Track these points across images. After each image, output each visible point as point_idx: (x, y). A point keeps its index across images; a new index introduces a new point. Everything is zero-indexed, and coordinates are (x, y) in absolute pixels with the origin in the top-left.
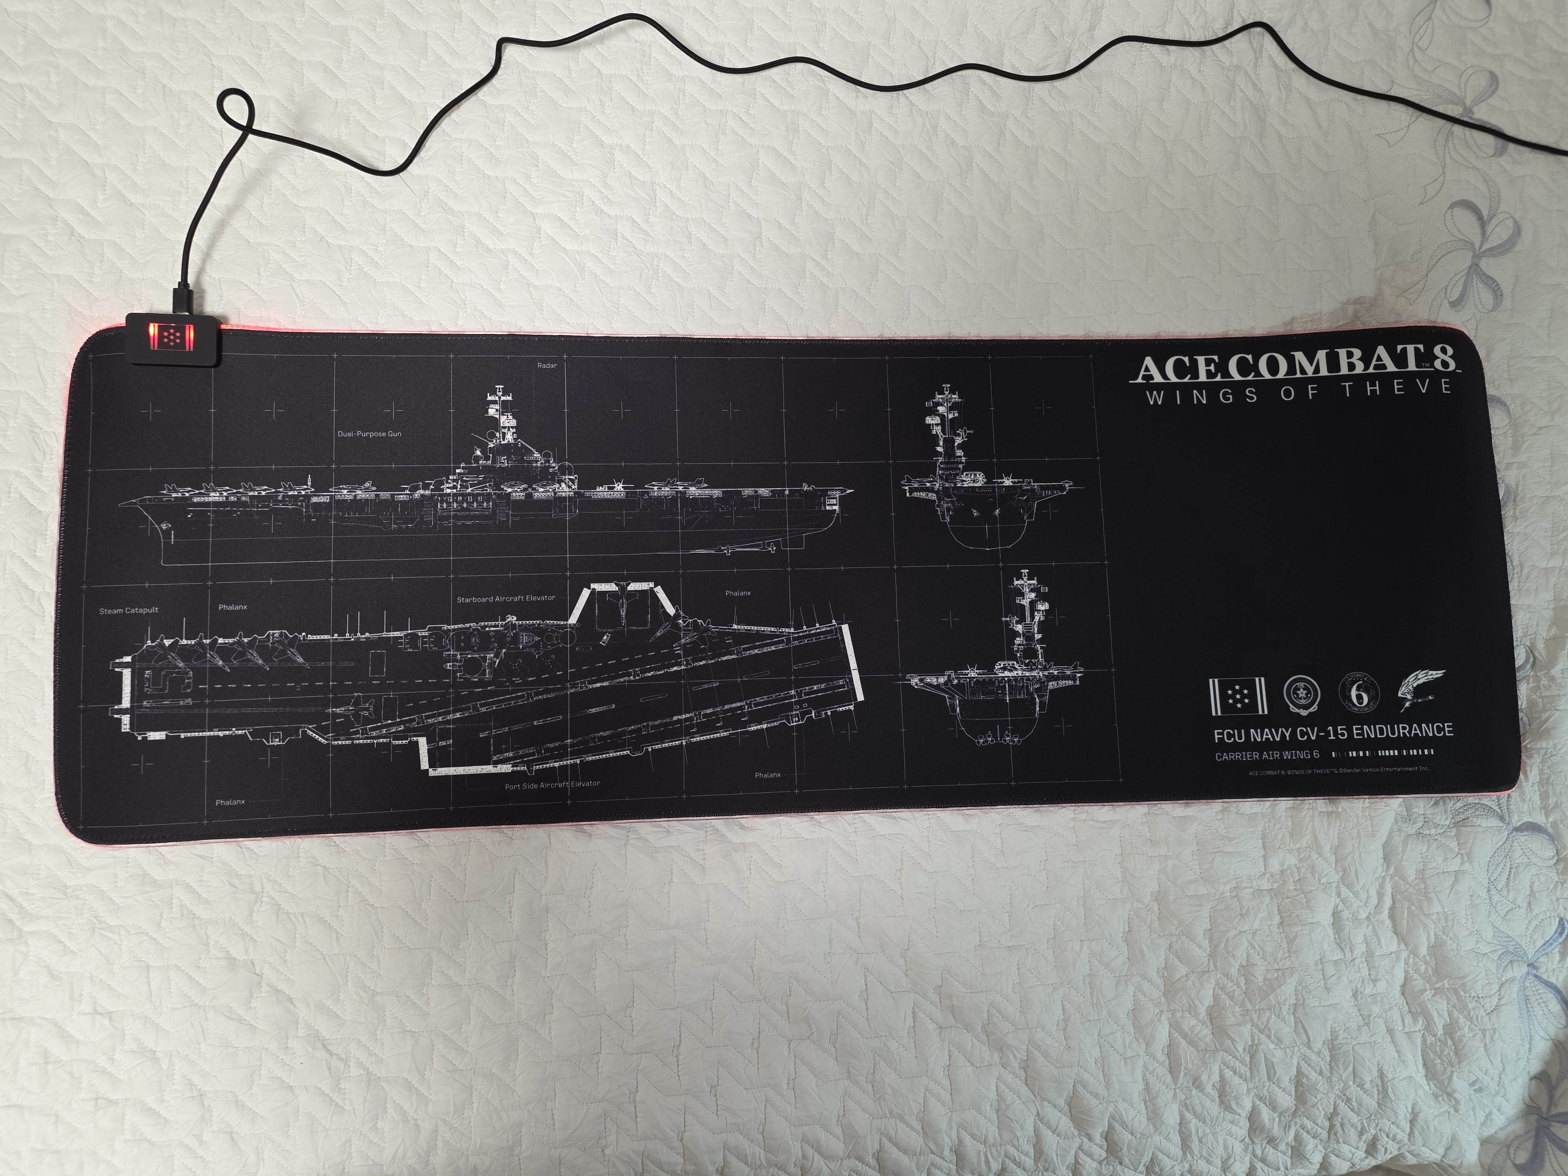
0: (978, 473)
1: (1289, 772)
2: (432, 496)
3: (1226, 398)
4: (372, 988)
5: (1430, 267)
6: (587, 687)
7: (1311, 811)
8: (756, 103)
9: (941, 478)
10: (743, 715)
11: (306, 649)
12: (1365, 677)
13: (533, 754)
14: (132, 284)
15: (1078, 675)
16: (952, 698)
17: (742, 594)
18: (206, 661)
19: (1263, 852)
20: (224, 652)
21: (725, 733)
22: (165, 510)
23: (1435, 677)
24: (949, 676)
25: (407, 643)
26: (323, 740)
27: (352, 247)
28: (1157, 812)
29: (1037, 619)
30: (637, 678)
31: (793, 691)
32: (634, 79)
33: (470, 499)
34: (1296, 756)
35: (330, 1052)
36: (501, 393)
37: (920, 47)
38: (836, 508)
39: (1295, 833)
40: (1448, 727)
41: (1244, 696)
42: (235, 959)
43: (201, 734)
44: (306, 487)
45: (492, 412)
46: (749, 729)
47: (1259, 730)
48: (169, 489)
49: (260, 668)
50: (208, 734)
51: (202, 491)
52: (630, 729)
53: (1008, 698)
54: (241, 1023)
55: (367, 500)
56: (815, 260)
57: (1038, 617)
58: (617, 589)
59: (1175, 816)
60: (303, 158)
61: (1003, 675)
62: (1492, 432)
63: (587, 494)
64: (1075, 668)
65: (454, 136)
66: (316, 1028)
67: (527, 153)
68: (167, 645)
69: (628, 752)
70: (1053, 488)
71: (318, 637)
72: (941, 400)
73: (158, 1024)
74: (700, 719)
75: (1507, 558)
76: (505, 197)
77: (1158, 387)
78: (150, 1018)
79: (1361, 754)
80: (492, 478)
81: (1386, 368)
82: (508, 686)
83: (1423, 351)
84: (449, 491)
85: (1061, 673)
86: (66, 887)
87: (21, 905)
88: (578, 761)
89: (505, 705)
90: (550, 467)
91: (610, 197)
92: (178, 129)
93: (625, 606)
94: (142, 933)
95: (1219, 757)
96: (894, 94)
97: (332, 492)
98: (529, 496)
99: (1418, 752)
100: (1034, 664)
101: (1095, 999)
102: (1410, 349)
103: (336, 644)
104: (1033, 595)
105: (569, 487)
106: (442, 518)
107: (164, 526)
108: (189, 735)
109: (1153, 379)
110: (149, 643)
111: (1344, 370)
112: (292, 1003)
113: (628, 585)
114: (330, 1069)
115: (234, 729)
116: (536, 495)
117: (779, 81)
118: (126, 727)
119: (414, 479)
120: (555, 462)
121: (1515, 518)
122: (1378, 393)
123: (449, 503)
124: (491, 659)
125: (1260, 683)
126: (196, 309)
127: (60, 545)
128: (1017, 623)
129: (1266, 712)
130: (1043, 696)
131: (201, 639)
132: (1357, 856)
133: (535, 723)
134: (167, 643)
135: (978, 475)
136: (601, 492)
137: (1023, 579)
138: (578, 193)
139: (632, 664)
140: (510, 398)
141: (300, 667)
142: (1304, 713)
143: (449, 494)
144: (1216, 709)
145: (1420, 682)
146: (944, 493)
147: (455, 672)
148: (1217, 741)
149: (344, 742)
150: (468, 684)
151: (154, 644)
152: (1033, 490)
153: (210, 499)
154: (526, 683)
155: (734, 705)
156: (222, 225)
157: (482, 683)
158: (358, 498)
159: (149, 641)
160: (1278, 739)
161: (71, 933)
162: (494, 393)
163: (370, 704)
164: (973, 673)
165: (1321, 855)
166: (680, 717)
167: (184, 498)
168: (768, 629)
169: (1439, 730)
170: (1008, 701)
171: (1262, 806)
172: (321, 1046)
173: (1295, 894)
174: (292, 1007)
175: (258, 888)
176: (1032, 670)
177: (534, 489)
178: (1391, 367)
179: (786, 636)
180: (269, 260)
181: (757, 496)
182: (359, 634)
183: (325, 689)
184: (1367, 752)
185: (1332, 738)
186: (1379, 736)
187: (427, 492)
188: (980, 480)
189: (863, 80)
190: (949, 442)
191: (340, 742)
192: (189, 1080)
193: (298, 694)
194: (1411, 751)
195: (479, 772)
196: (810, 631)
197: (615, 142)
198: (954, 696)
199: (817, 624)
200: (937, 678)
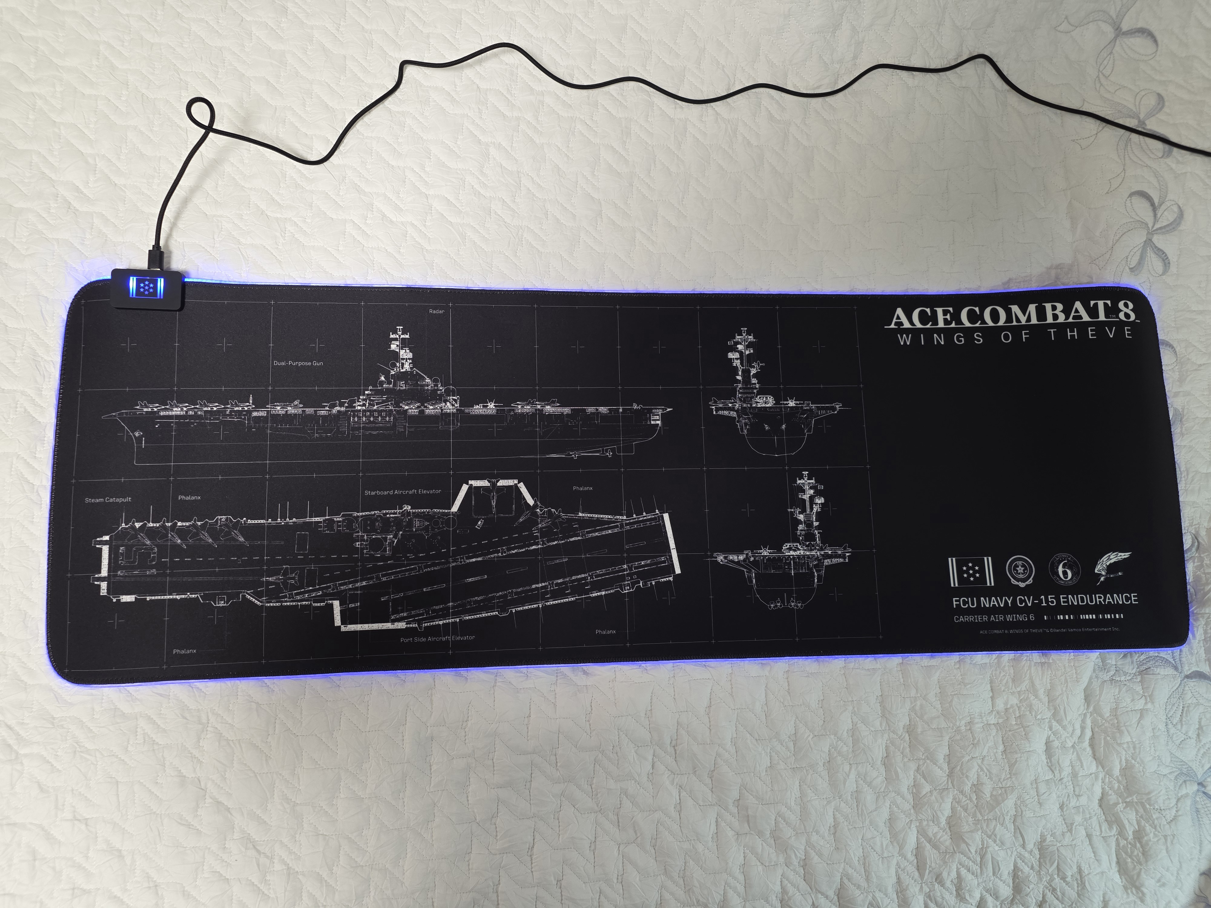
0: (768, 396)
1: (1011, 631)
2: (347, 411)
3: (959, 340)
4: (293, 800)
5: (1115, 242)
6: (465, 562)
7: (1028, 662)
8: (598, 112)
9: (740, 400)
10: (587, 584)
11: (246, 530)
12: (1069, 557)
13: (422, 614)
14: (115, 246)
15: (847, 554)
16: (750, 572)
17: (586, 489)
18: (168, 540)
19: (991, 694)
20: (182, 533)
21: (572, 599)
22: (138, 422)
23: (1123, 557)
24: (747, 554)
25: (325, 527)
26: (259, 603)
27: (286, 219)
28: (909, 663)
29: (815, 510)
30: (504, 555)
31: (625, 566)
32: (505, 93)
33: (376, 414)
34: (1016, 619)
35: (258, 851)
36: (401, 333)
37: (723, 70)
38: (659, 422)
39: (1016, 679)
40: (1134, 596)
41: (975, 572)
42: (185, 776)
43: (162, 597)
44: (248, 404)
45: (393, 347)
46: (591, 595)
47: (987, 598)
48: (141, 405)
49: (210, 545)
50: (168, 597)
51: (168, 407)
52: (498, 595)
53: (793, 572)
54: (190, 828)
55: (295, 415)
56: (642, 232)
57: (816, 509)
58: (489, 485)
59: (923, 665)
60: (250, 150)
61: (789, 554)
62: (1163, 368)
63: (467, 411)
64: (845, 549)
65: (365, 135)
66: (248, 832)
67: (422, 148)
68: (137, 527)
69: (497, 613)
70: (827, 408)
71: (256, 522)
72: (740, 340)
73: (124, 828)
74: (553, 587)
75: (1176, 465)
76: (405, 182)
77: (907, 331)
78: (118, 824)
79: (1067, 617)
80: (393, 398)
81: (1082, 318)
82: (404, 561)
83: (1110, 305)
84: (359, 408)
85: (834, 552)
86: (54, 718)
87: (18, 733)
88: (458, 620)
89: (401, 575)
90: (438, 390)
91: (485, 182)
92: (153, 127)
93: (495, 498)
94: (113, 755)
95: (957, 619)
96: (704, 106)
97: (268, 408)
98: (422, 412)
99: (1111, 616)
100: (813, 546)
101: (860, 810)
102: (1101, 304)
103: (270, 527)
104: (812, 492)
105: (453, 405)
106: (354, 429)
107: (137, 434)
108: (153, 598)
109: (903, 325)
110: (123, 525)
111: (1050, 320)
112: (230, 812)
113: (498, 481)
114: (258, 865)
115: (189, 594)
116: (427, 412)
117: (615, 95)
118: (104, 592)
119: (333, 398)
120: (442, 386)
121: (1182, 434)
122: (1076, 338)
123: (359, 418)
124: (390, 539)
125: (988, 562)
126: (165, 266)
127: (55, 448)
128: (800, 513)
129: (993, 584)
130: (820, 571)
131: (164, 522)
132: (1065, 698)
133: (424, 590)
134: (137, 525)
135: (769, 398)
136: (478, 409)
137: (804, 479)
138: (461, 179)
139: (501, 543)
140: (407, 336)
141: (241, 545)
142: (1022, 585)
143: (360, 411)
144: (954, 582)
145: (1112, 561)
146: (742, 412)
147: (362, 549)
148: (955, 607)
149: (275, 604)
150: (373, 559)
151: (127, 526)
152: (811, 410)
153: (174, 413)
154: (417, 558)
155: (579, 576)
156: (185, 202)
157: (383, 558)
158: (289, 413)
159: (123, 524)
160: (1002, 606)
161: (57, 755)
162: (395, 332)
163: (296, 575)
164: (765, 552)
165: (1036, 696)
166: (537, 586)
167: (153, 412)
168: (606, 517)
169: (1127, 599)
170: (793, 574)
171: (990, 658)
172: (252, 846)
173: (1016, 727)
174: (229, 815)
175: (204, 720)
176: (811, 550)
177: (426, 407)
178: (1086, 318)
179: (620, 522)
180: (222, 228)
181: (598, 413)
182: (288, 519)
183: (261, 562)
184: (1072, 616)
185: (1044, 604)
186: (1080, 604)
187: (343, 409)
188: (770, 402)
189: (680, 95)
190: (746, 373)
191: (272, 604)
192: (147, 873)
193: (240, 566)
194: (1106, 615)
195: (380, 629)
196: (638, 518)
197: (490, 141)
198: (751, 571)
199: (644, 513)
200: (738, 556)
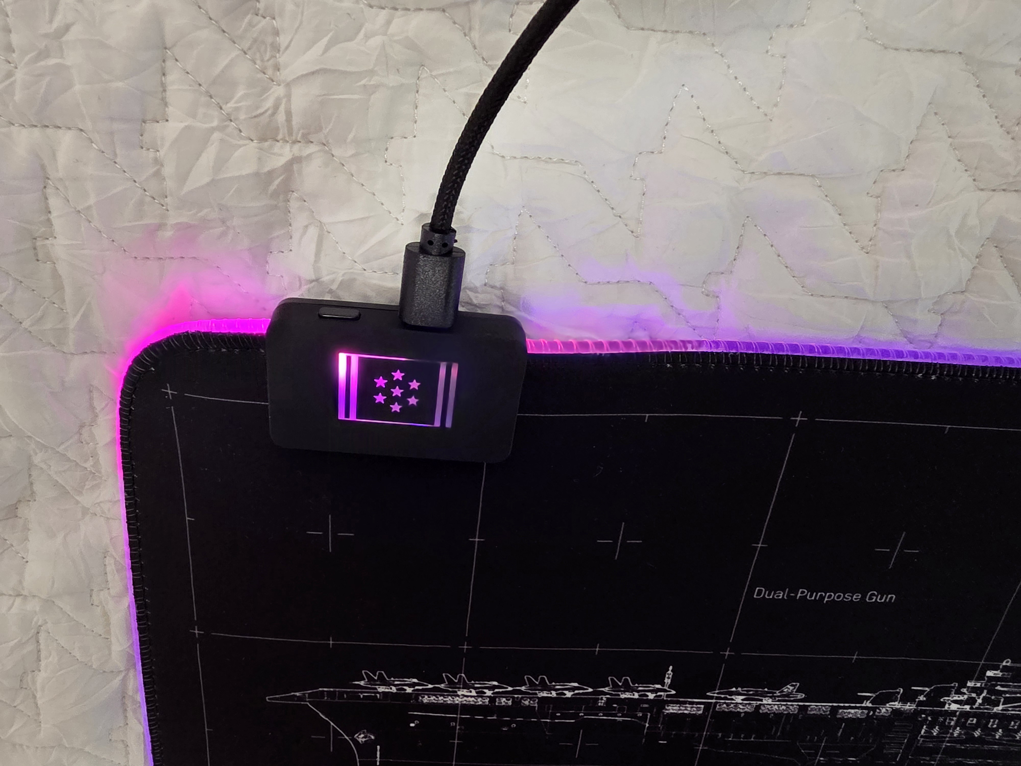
2: (916, 713)
33: (993, 724)
44: (659, 686)
48: (371, 679)
51: (442, 686)
84: (954, 707)
97: (712, 698)
106: (921, 751)
123: (945, 728)
143: (953, 713)
153: (457, 700)
158: (763, 710)
167: (401, 696)
187: (909, 707)
